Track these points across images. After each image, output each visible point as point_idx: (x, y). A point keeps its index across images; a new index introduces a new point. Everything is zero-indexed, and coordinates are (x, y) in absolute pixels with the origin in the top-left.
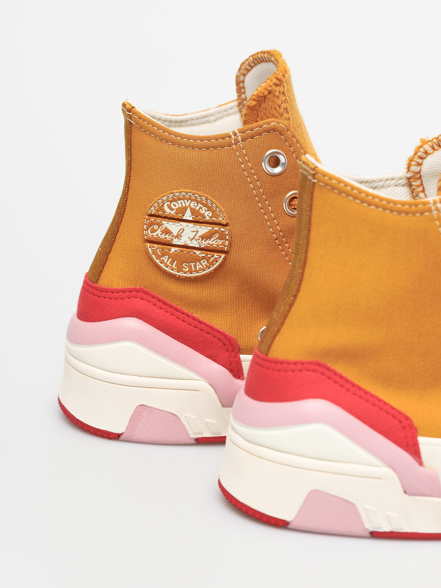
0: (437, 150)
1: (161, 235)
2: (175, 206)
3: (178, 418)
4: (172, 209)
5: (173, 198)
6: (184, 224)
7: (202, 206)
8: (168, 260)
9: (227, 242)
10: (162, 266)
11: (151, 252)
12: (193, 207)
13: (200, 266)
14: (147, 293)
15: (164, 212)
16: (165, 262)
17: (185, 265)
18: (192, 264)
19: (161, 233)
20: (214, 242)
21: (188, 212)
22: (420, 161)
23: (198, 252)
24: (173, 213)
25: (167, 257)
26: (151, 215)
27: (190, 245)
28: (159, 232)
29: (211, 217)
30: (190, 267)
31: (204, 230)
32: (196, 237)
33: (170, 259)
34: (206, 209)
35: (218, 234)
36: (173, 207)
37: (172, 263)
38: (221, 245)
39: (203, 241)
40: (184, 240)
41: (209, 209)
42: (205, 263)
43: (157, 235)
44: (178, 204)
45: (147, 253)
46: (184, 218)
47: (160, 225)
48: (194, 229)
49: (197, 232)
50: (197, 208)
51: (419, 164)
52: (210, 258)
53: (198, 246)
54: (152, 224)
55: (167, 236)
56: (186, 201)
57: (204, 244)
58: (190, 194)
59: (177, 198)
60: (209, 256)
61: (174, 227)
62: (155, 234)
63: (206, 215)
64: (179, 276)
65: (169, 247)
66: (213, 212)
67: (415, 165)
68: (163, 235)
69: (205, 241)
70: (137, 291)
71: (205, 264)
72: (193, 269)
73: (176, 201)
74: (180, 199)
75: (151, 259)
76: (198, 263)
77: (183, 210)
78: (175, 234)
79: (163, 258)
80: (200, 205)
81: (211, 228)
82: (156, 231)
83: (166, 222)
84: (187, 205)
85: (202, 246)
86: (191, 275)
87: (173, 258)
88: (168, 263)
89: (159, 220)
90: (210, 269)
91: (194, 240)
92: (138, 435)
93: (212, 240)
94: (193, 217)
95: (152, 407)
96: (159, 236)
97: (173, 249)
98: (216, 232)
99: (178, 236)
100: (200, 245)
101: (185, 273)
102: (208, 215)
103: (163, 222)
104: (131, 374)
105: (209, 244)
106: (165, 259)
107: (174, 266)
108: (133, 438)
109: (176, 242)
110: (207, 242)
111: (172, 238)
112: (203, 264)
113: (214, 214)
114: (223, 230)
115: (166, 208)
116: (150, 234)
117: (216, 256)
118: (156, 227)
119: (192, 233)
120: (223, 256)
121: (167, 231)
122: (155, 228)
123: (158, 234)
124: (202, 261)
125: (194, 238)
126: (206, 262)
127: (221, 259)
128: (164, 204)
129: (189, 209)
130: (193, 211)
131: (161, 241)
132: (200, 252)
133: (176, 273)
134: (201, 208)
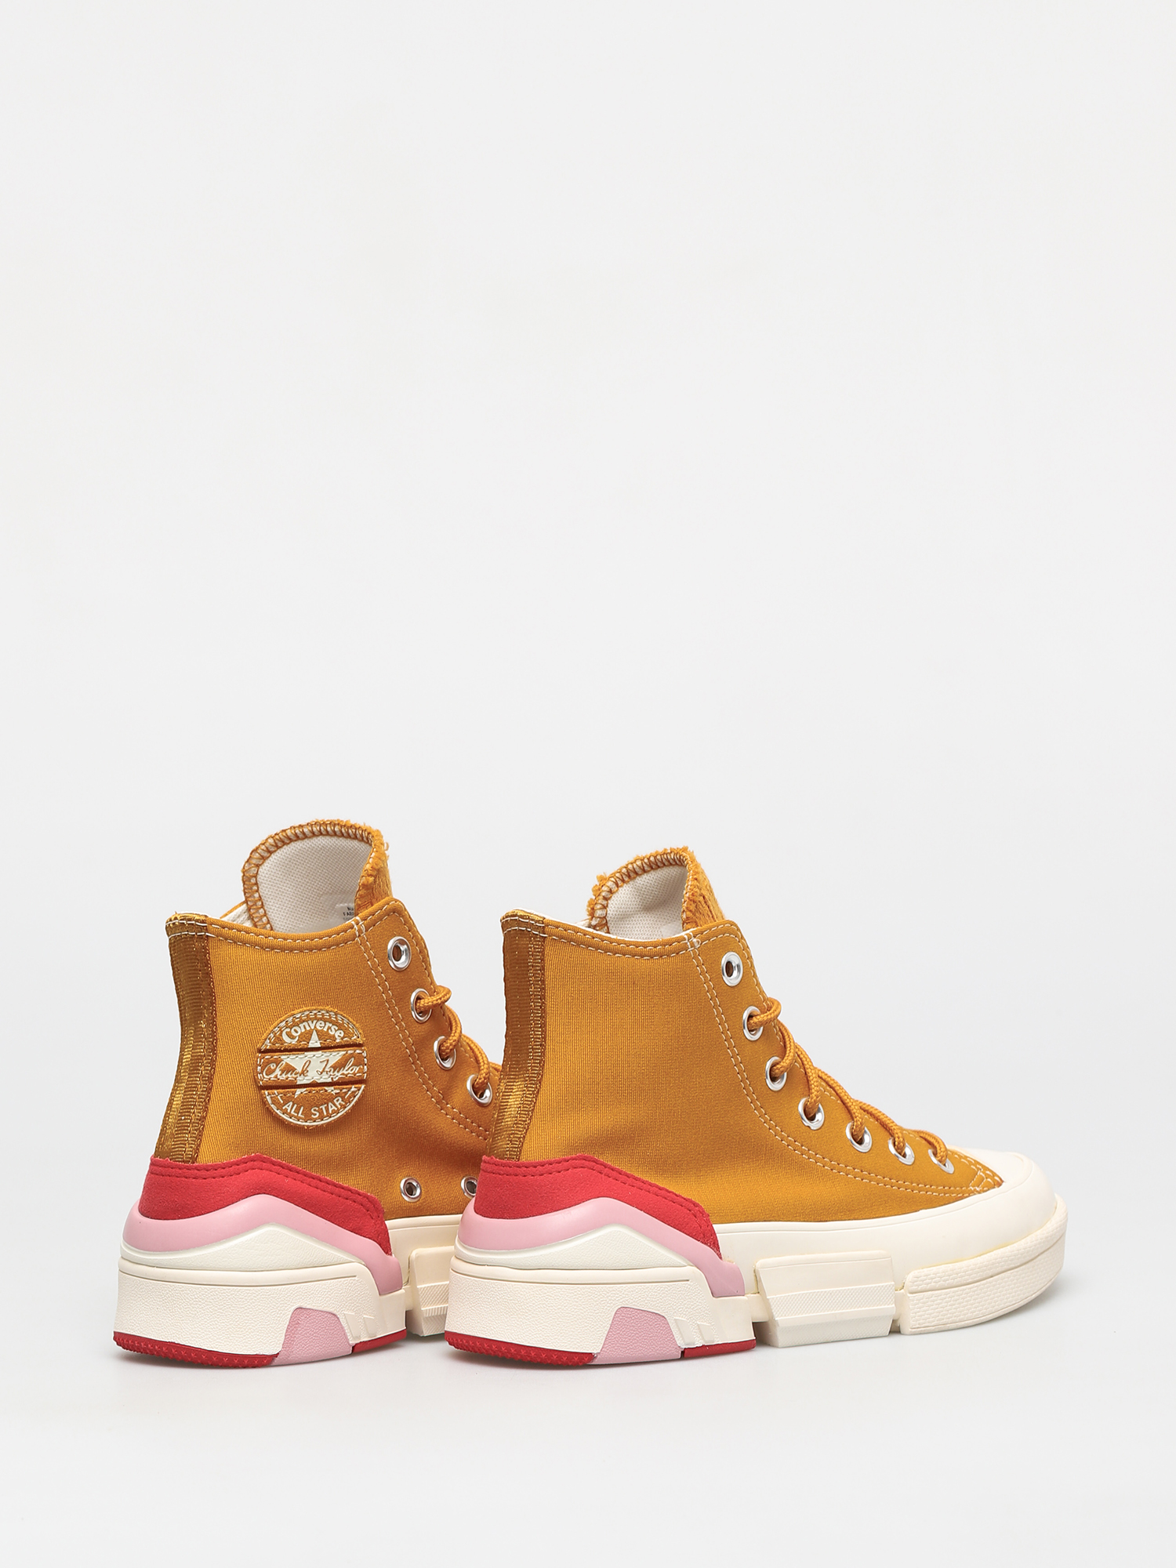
0: (621, 886)
1: (281, 1075)
2: (297, 1032)
3: (338, 1318)
4: (293, 1038)
5: (293, 1021)
6: (310, 1054)
7: (331, 1025)
8: (292, 1108)
9: (365, 1067)
10: (285, 1117)
11: (270, 1101)
12: (320, 1029)
13: (334, 1107)
14: (263, 1160)
15: (282, 1042)
16: (289, 1111)
17: (315, 1110)
18: (323, 1107)
19: (280, 1073)
20: (349, 1071)
21: (315, 1036)
22: (605, 903)
23: (329, 1089)
24: (294, 1042)
25: (291, 1103)
26: (267, 1051)
27: (319, 1082)
28: (278, 1072)
29: (342, 1039)
30: (321, 1112)
31: (335, 1056)
32: (327, 1069)
33: (296, 1106)
34: (337, 1028)
35: (353, 1059)
36: (294, 1034)
37: (297, 1111)
38: (358, 1072)
39: (336, 1072)
40: (313, 1076)
41: (340, 1027)
42: (339, 1102)
43: (276, 1077)
44: (301, 1030)
45: (264, 1103)
46: (311, 1045)
47: (278, 1062)
48: (324, 1058)
49: (328, 1061)
50: (325, 1030)
51: (605, 907)
52: (346, 1093)
53: (330, 1080)
54: (269, 1062)
55: (289, 1075)
56: (310, 1022)
57: (338, 1076)
58: (315, 1012)
59: (300, 1021)
60: (344, 1091)
61: (296, 1061)
62: (272, 1076)
63: (336, 1036)
64: (308, 1126)
65: (293, 1090)
66: (345, 1030)
67: (600, 909)
68: (283, 1075)
69: (338, 1072)
70: (253, 1160)
71: (340, 1104)
72: (325, 1114)
73: (298, 1025)
74: (304, 1021)
75: (269, 1112)
76: (330, 1104)
77: (307, 1036)
78: (299, 1070)
79: (286, 1106)
80: (328, 1024)
81: (344, 1052)
82: (274, 1071)
83: (286, 1057)
84: (313, 1028)
85: (335, 1080)
86: (323, 1122)
87: (299, 1103)
88: (292, 1112)
89: (276, 1056)
90: (347, 1109)
91: (324, 1073)
92: (298, 1352)
93: (346, 1068)
94: (321, 1043)
95: (309, 1309)
96: (279, 1077)
97: (298, 1091)
98: (352, 1056)
99: (303, 1073)
100: (332, 1079)
101: (315, 1121)
102: (338, 1035)
103: (282, 1057)
104: (281, 1268)
105: (343, 1074)
106: (288, 1107)
107: (299, 1115)
108: (291, 1358)
109: (301, 1080)
110: (341, 1072)
111: (295, 1076)
112: (337, 1104)
113: (347, 1034)
114: (358, 1051)
115: (285, 1038)
116: (265, 1078)
117: (353, 1089)
118: (273, 1066)
119: (320, 1064)
120: (363, 1086)
121: (289, 1069)
122: (272, 1068)
123: (278, 1075)
124: (335, 1101)
125: (323, 1071)
126: (340, 1099)
127: (361, 1091)
128: (282, 1032)
129: (315, 1032)
130: (321, 1035)
131: (282, 1084)
132: (332, 1088)
133: (304, 1124)
134: (329, 1028)
